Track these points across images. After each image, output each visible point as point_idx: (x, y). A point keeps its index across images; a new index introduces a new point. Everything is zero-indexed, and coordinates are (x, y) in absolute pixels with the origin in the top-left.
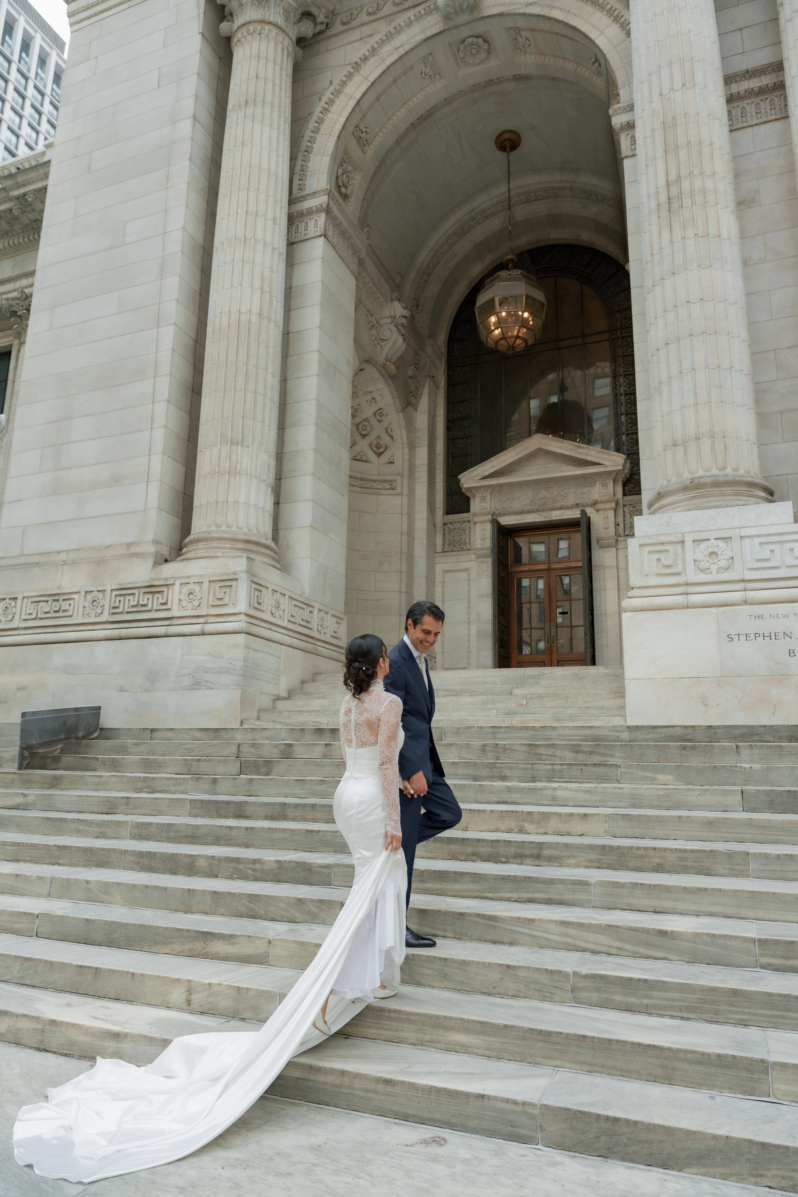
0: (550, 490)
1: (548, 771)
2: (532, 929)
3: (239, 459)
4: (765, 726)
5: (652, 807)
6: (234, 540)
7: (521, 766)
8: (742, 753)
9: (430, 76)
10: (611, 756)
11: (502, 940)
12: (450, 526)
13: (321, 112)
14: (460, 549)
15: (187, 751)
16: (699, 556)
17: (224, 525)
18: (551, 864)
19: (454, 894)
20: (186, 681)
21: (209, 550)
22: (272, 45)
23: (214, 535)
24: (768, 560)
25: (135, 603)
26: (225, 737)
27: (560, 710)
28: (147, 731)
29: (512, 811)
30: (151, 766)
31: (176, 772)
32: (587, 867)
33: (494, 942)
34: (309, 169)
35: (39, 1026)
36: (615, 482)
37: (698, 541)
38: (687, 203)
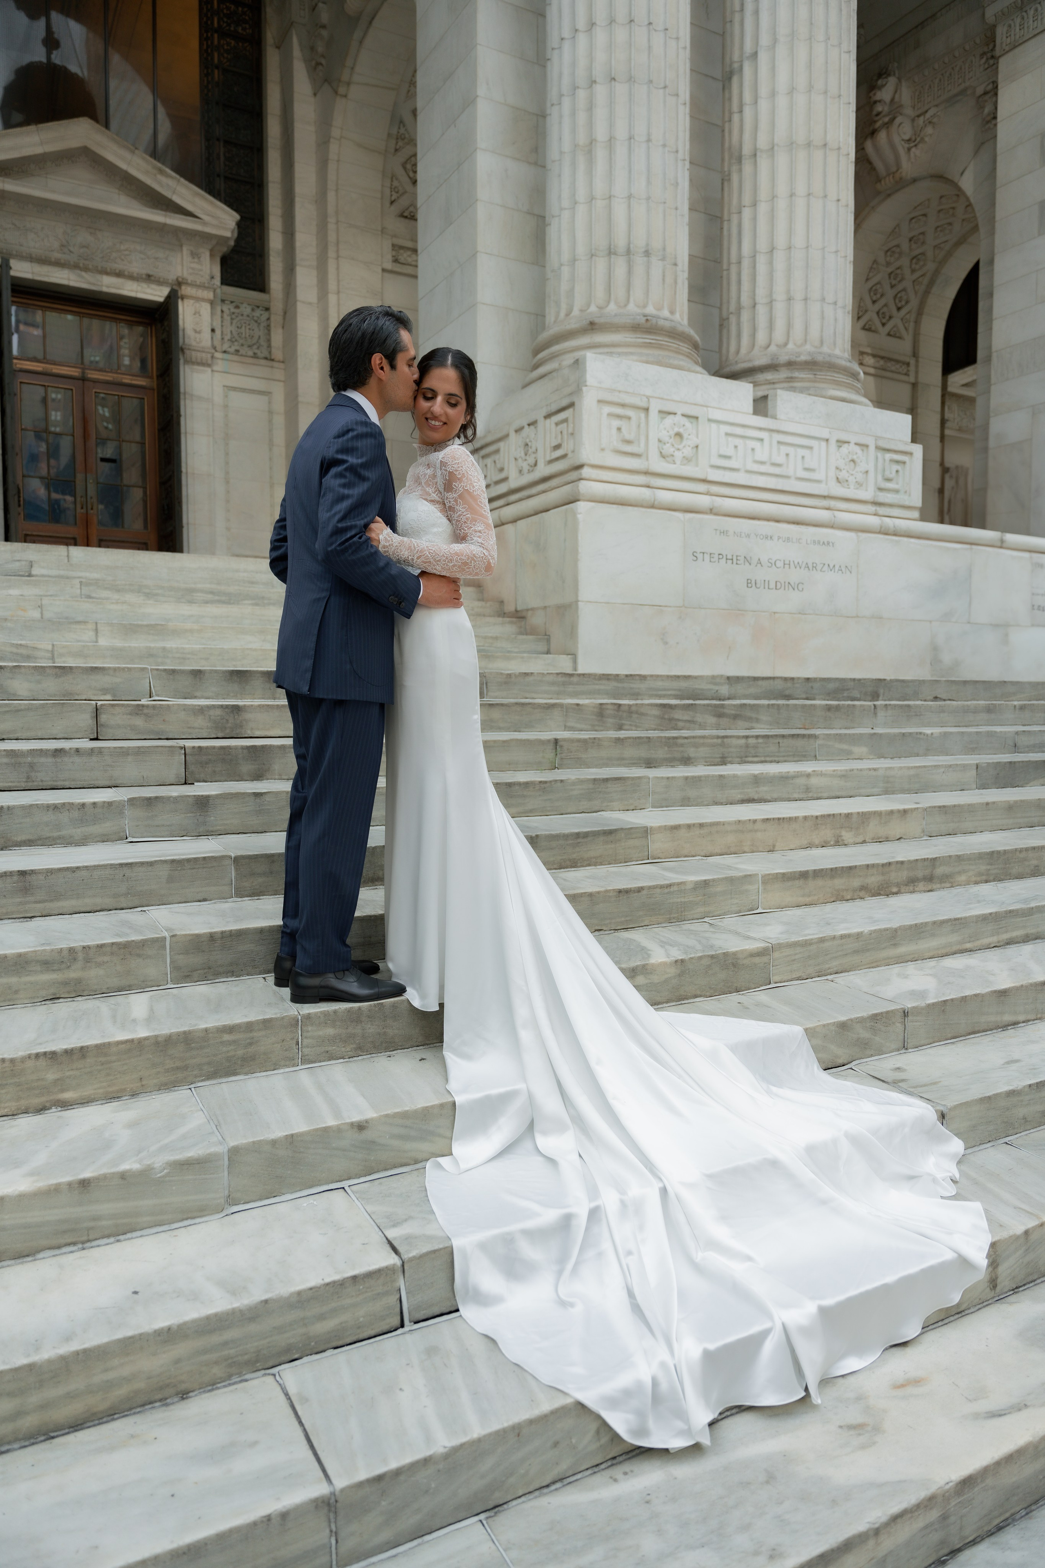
0: (99, 233)
1: (741, 747)
7: (709, 741)
16: (663, 435)
24: (729, 457)
36: (212, 256)
37: (663, 413)
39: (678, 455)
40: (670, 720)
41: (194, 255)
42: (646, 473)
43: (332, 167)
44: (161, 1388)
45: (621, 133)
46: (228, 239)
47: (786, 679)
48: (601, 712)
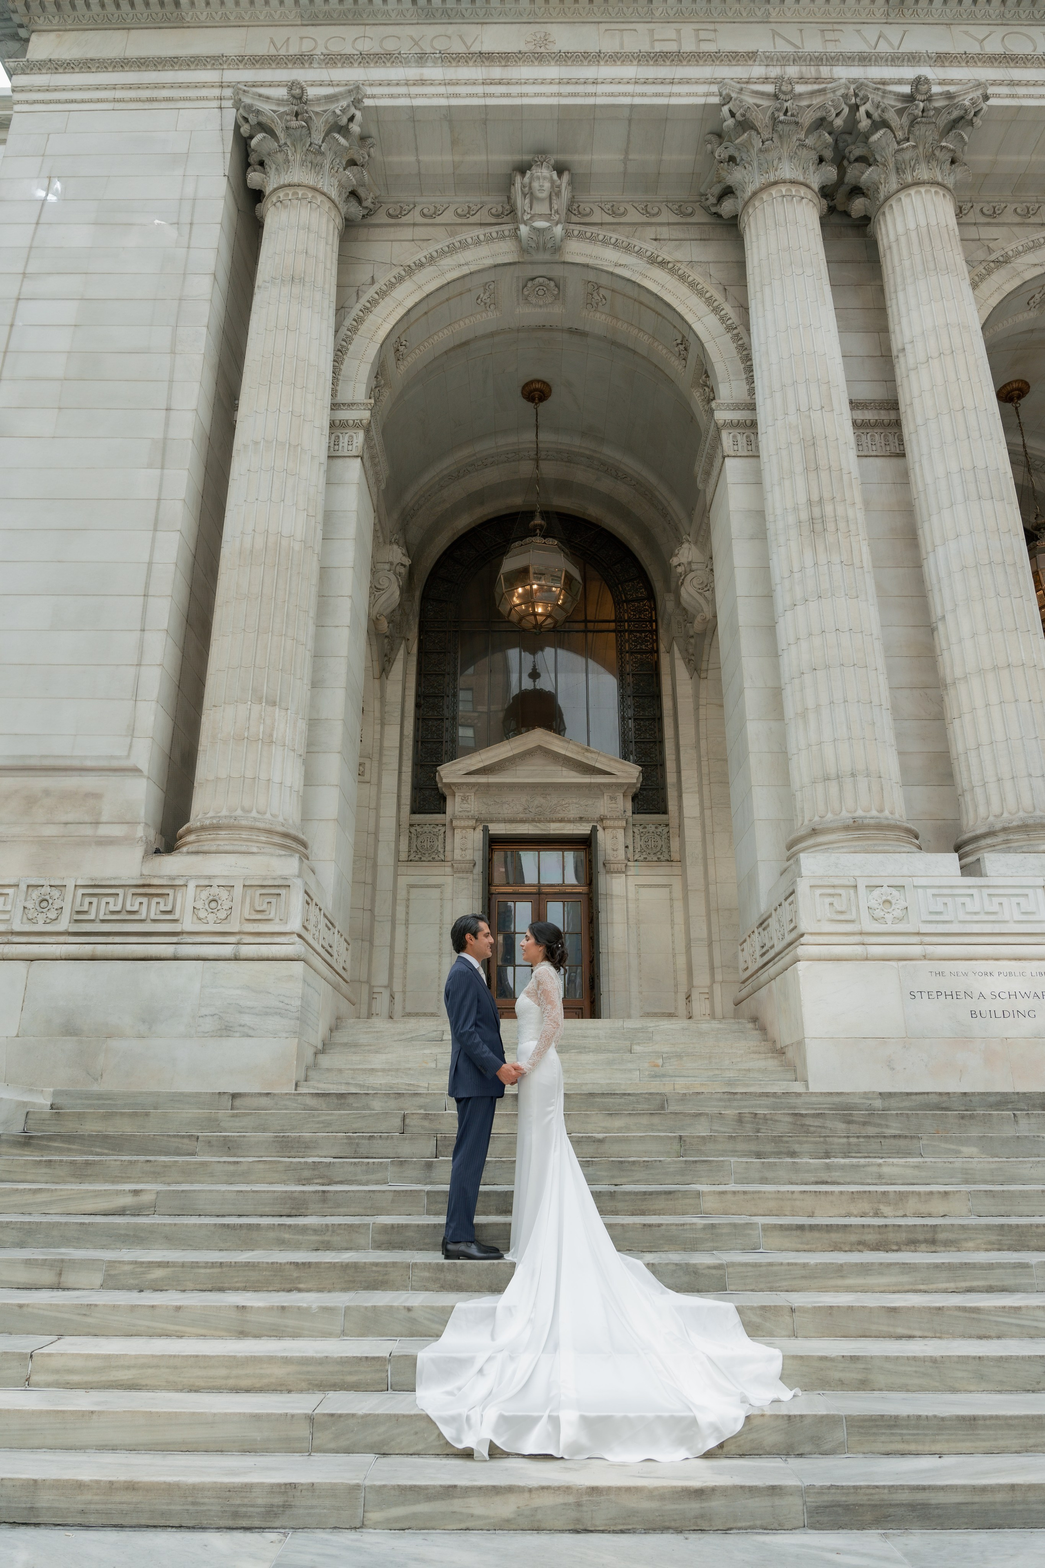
0: (549, 798)
2: (1019, 1318)
3: (276, 724)
4: (1018, 1093)
5: (985, 1182)
6: (269, 832)
8: (1020, 1122)
9: (485, 304)
10: (887, 1126)
11: (988, 1334)
12: (418, 828)
13: (361, 310)
14: (430, 859)
15: (321, 1125)
16: (873, 903)
17: (254, 811)
18: (948, 1249)
19: (882, 1289)
20: (208, 1025)
21: (236, 843)
22: (324, 220)
23: (244, 823)
24: (940, 913)
25: (118, 908)
26: (355, 1105)
27: (717, 1072)
28: (226, 1097)
29: (865, 1192)
30: (293, 1147)
31: (333, 1155)
32: (987, 1250)
33: (980, 1337)
34: (342, 373)
35: (571, 1499)
36: (625, 797)
37: (871, 888)
38: (831, 527)
39: (889, 917)
40: (803, 1125)
41: (612, 798)
42: (861, 934)
43: (702, 724)
44: (281, 1385)
45: (825, 701)
46: (634, 784)
47: (940, 1094)
48: (740, 1119)
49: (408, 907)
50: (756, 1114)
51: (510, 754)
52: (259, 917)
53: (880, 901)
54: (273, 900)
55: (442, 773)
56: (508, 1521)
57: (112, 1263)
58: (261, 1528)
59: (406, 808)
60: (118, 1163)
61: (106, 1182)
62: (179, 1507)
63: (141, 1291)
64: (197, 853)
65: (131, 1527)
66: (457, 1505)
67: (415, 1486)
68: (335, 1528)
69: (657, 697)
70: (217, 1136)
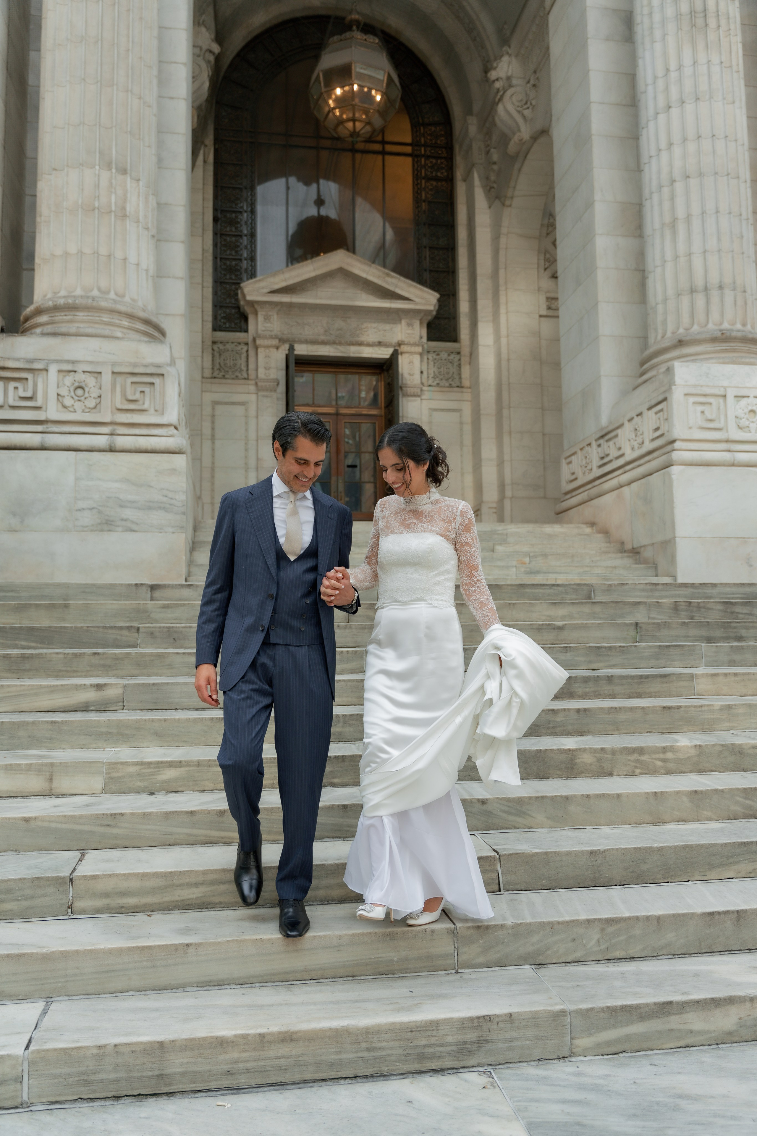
0: (347, 320)
3: (128, 196)
6: (131, 317)
12: (221, 346)
14: (234, 376)
16: (740, 413)
17: (112, 293)
20: (87, 519)
21: (96, 326)
23: (103, 304)
28: (144, 588)
36: (421, 323)
37: (739, 397)
38: (712, 22)
39: (753, 426)
40: (732, 613)
41: (409, 325)
42: (727, 441)
43: (502, 253)
45: (696, 210)
46: (431, 311)
48: (676, 607)
49: (213, 422)
50: (690, 603)
51: (313, 274)
52: (132, 406)
53: (747, 411)
54: (147, 389)
55: (246, 290)
56: (730, 1033)
57: (113, 766)
58: (453, 1069)
59: (209, 325)
60: (61, 656)
61: (48, 676)
62: (351, 1056)
63: (152, 794)
64: (54, 334)
65: (294, 1084)
66: (674, 1022)
67: (626, 1006)
68: (541, 1059)
69: (451, 227)
70: (160, 627)
